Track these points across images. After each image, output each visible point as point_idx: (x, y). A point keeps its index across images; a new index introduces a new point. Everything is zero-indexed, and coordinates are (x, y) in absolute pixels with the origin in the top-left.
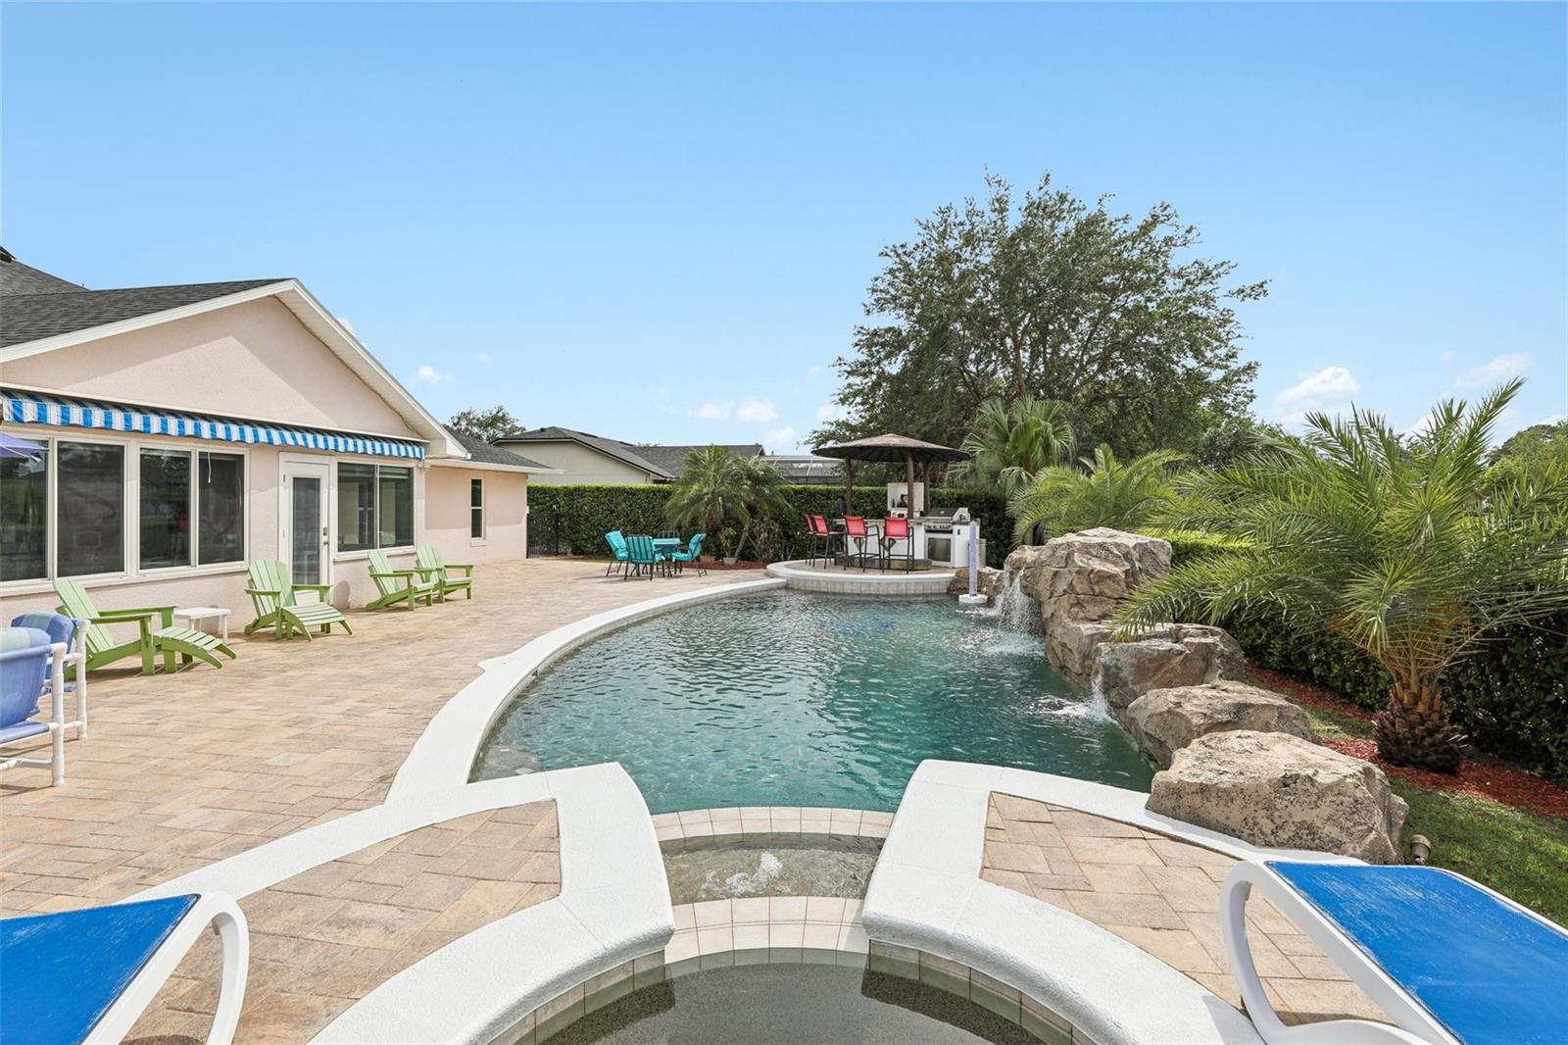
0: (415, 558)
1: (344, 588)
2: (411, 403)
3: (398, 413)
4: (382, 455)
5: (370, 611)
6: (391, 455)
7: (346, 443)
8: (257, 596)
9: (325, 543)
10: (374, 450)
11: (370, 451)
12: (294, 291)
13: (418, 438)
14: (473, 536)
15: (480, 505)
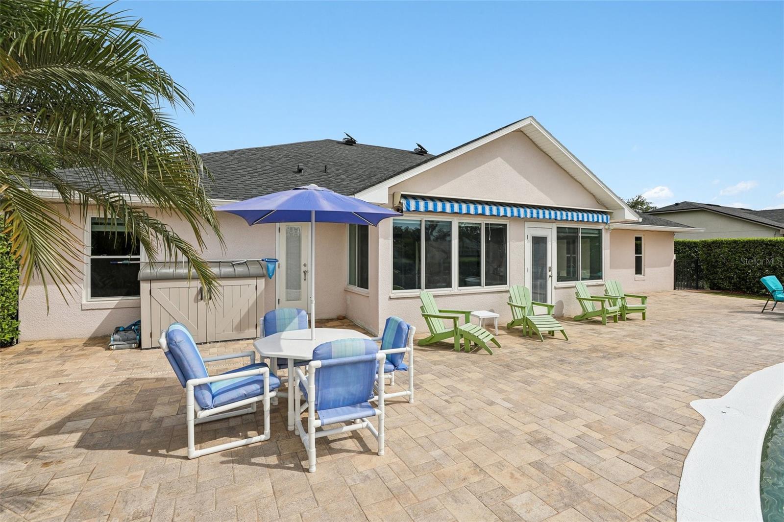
0: (604, 288)
1: (561, 304)
2: (601, 186)
3: (592, 194)
4: (583, 221)
5: (576, 321)
6: (588, 221)
7: (562, 214)
8: (513, 307)
9: (550, 276)
10: (578, 218)
11: (575, 219)
12: (531, 124)
13: (605, 209)
14: (636, 274)
15: (641, 254)
